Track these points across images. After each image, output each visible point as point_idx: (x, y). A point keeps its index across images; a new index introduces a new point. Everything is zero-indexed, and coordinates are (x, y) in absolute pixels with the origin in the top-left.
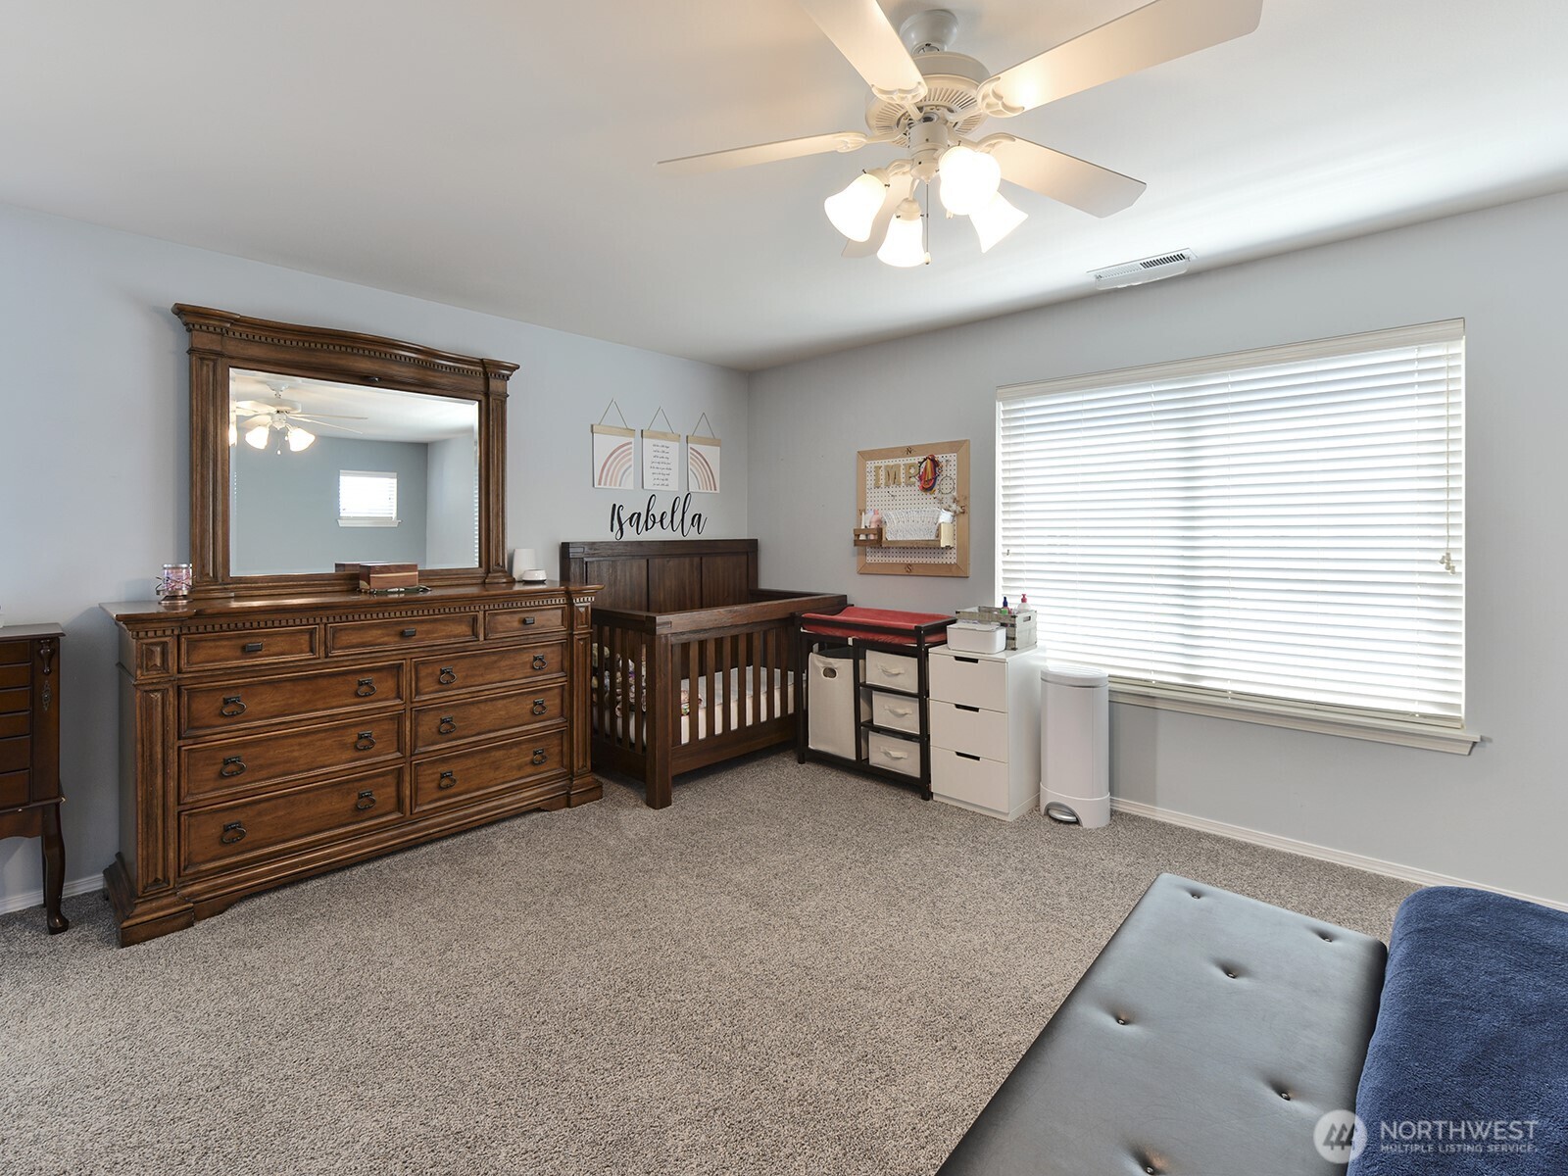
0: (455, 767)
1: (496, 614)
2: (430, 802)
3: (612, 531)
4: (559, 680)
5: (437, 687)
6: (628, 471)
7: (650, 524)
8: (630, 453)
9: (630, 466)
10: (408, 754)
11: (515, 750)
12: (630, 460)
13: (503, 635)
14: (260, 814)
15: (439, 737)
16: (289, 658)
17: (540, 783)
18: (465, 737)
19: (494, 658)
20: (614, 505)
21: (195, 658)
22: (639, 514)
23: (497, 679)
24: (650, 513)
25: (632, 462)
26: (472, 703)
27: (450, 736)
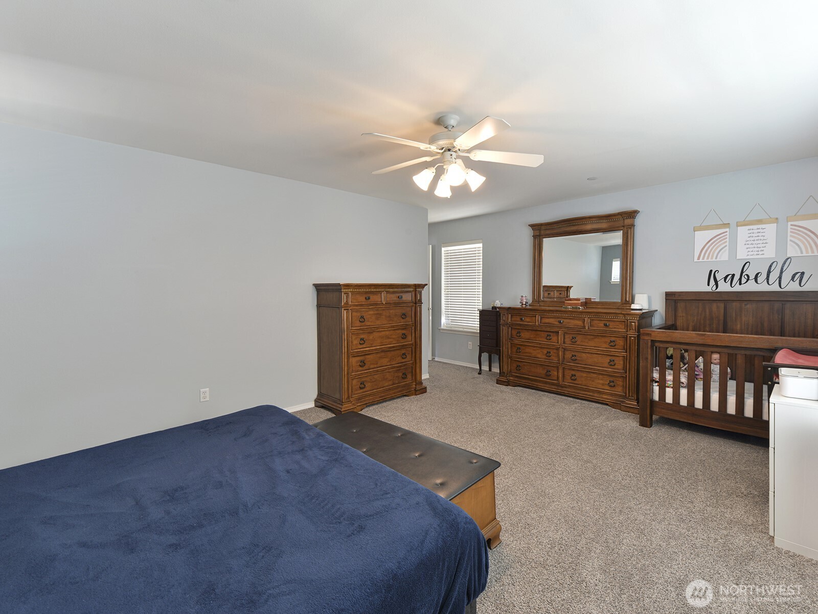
0: (578, 374)
1: (594, 320)
2: (568, 383)
3: (708, 285)
4: (623, 353)
5: (571, 343)
6: (724, 249)
7: (744, 280)
8: (726, 238)
9: (726, 246)
10: (561, 363)
11: (601, 376)
12: (726, 242)
13: (595, 328)
14: (524, 365)
15: (571, 361)
16: (530, 324)
17: (612, 395)
18: (581, 364)
19: (592, 337)
20: (711, 271)
21: (513, 319)
22: (733, 275)
23: (593, 345)
24: (744, 274)
25: (727, 244)
26: (583, 352)
27: (575, 362)
